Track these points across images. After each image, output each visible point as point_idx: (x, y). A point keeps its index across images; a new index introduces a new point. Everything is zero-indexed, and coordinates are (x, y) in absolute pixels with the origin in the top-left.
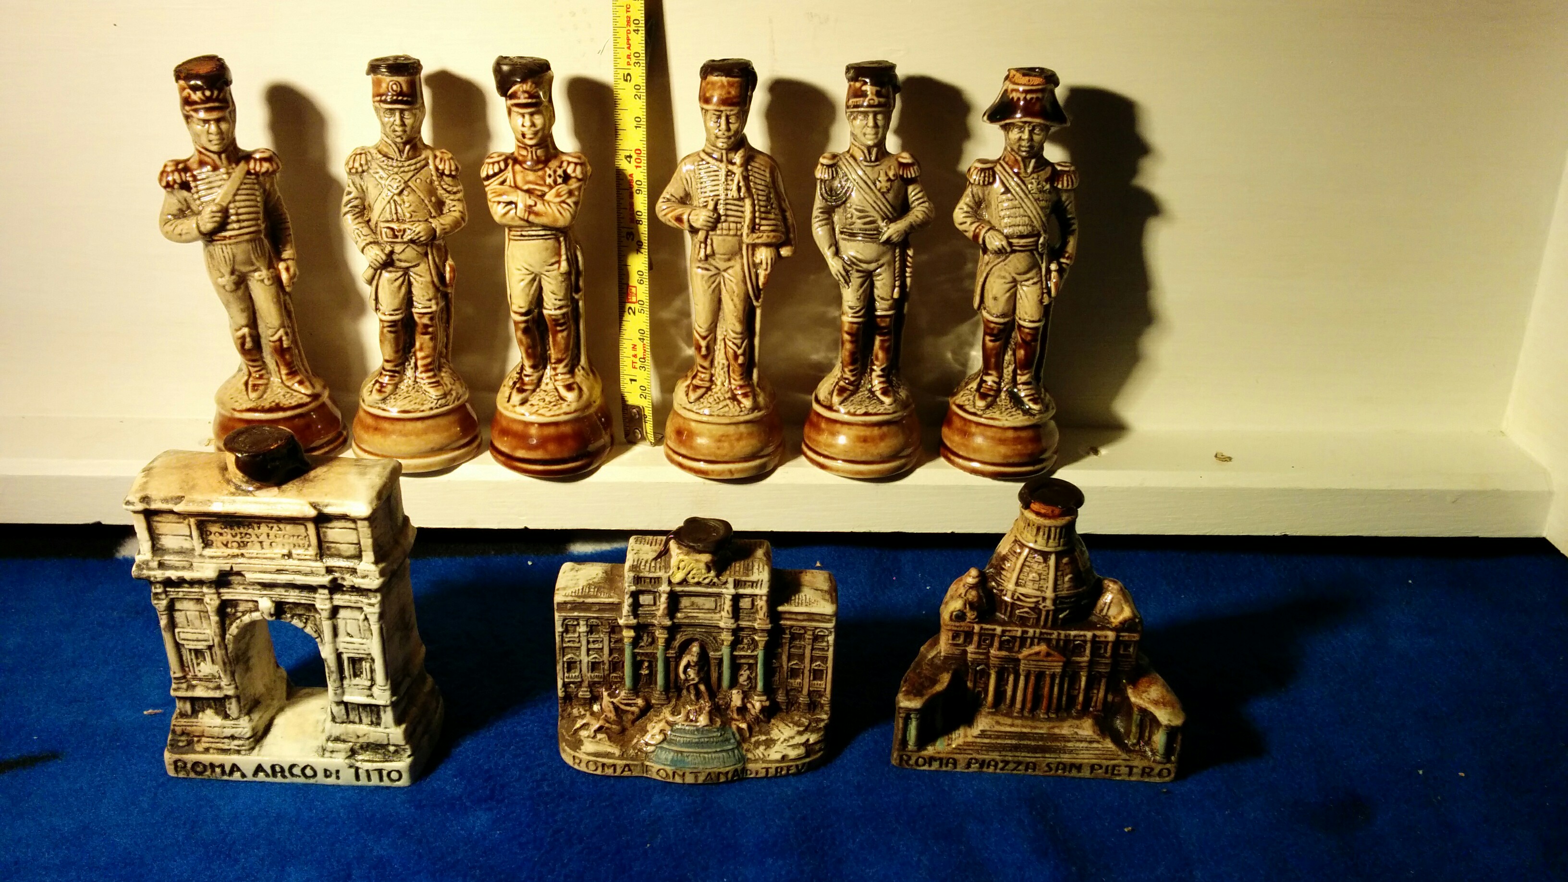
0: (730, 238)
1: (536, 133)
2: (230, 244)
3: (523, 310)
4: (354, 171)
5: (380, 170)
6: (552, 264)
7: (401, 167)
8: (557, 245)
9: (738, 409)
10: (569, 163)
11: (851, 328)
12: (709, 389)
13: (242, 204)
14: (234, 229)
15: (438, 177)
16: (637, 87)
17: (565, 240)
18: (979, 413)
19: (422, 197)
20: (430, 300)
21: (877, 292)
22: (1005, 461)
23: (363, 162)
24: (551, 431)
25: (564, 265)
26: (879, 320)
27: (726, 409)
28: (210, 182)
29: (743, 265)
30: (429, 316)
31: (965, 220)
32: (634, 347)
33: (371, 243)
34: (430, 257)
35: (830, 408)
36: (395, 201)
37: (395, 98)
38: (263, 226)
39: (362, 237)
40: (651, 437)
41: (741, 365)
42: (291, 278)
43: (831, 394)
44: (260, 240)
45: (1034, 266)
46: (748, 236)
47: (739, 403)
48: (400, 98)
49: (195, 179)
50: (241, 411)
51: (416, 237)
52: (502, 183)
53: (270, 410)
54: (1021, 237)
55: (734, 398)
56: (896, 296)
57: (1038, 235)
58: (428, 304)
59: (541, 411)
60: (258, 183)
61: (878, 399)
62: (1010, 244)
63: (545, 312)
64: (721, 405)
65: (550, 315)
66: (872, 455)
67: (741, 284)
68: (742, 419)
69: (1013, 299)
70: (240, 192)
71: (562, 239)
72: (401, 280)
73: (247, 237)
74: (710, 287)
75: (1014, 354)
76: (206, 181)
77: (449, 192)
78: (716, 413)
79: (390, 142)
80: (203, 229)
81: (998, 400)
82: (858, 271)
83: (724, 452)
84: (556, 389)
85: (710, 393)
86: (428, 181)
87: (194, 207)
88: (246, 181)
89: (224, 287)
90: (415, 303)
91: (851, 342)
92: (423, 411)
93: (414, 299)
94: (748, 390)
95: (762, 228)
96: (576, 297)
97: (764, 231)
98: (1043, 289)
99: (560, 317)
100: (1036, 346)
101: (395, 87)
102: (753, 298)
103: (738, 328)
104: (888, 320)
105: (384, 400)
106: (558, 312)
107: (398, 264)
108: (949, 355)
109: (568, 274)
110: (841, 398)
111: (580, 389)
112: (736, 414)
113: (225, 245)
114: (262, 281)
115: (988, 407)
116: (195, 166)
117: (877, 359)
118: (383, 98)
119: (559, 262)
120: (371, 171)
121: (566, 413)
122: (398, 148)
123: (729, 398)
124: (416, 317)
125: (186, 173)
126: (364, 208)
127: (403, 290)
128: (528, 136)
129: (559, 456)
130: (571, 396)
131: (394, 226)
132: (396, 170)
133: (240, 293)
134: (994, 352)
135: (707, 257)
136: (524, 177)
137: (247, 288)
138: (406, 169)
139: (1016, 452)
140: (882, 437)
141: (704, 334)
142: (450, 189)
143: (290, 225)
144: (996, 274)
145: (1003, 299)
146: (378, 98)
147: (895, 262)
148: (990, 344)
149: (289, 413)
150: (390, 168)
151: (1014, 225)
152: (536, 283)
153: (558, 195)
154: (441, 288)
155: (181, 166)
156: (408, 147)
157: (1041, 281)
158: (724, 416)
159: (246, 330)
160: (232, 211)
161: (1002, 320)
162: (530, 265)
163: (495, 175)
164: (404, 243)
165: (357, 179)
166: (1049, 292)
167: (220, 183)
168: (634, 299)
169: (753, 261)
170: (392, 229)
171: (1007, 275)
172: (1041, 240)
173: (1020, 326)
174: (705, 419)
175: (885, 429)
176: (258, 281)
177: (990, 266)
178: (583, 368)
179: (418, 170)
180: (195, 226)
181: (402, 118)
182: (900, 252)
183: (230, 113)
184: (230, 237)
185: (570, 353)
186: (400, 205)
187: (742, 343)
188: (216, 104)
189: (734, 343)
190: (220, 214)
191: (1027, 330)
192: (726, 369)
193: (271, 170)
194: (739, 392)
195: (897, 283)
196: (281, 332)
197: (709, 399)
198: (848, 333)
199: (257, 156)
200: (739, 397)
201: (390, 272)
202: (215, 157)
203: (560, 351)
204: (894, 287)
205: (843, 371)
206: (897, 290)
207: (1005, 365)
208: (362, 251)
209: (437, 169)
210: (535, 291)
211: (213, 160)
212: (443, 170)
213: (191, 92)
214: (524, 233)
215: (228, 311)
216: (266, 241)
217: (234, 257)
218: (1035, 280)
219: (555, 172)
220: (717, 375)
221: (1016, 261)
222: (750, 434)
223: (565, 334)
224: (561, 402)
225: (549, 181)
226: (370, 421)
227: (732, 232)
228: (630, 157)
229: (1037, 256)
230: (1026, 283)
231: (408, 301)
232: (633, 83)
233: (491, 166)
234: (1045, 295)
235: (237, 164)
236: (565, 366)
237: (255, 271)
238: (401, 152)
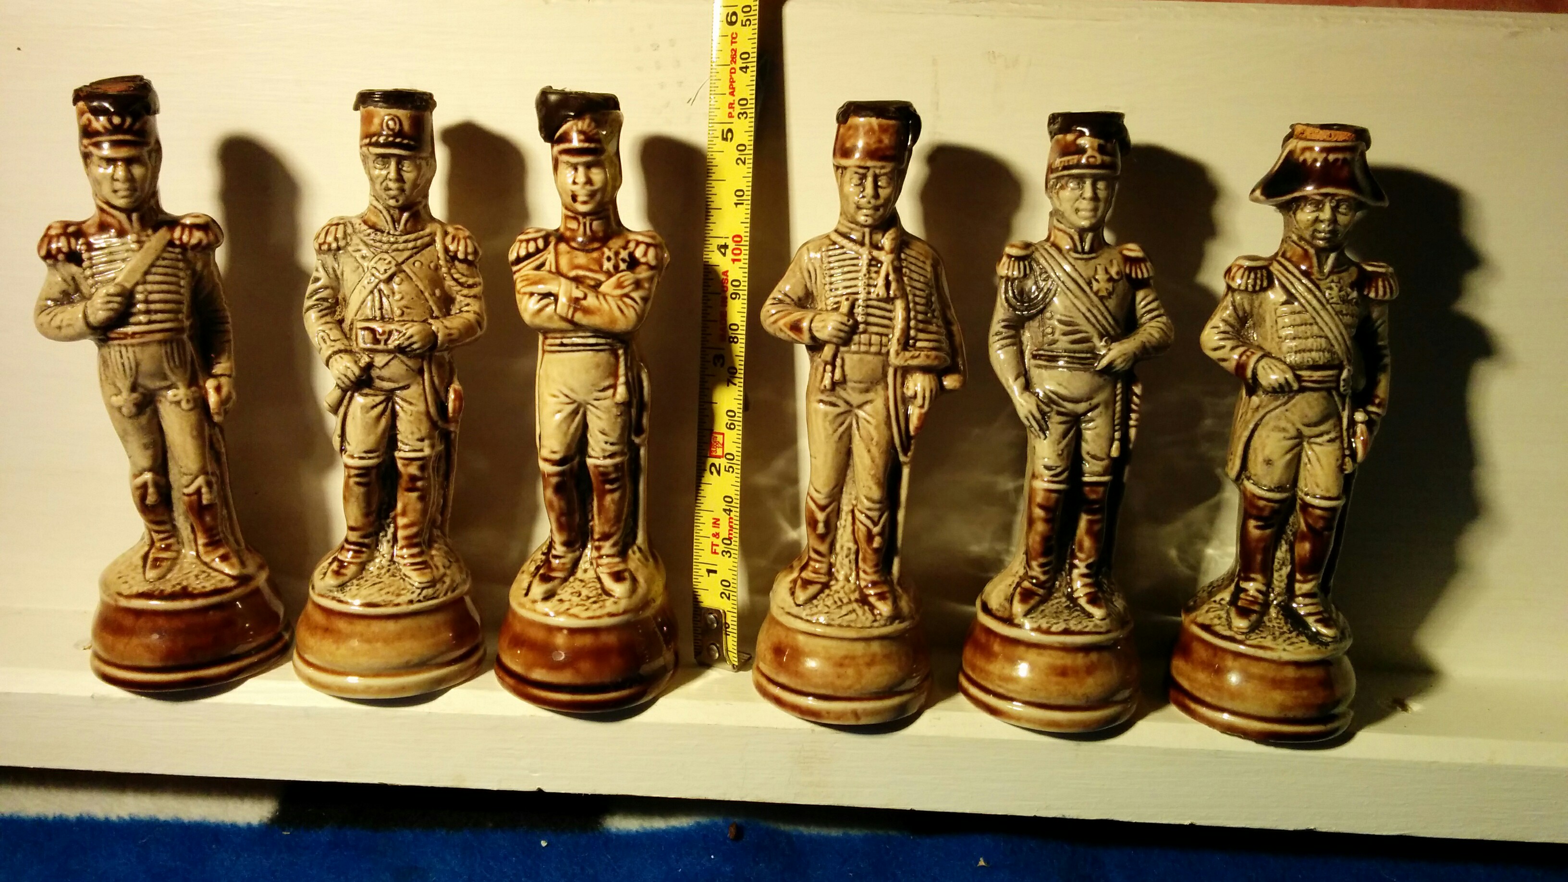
0: (869, 358)
1: (592, 195)
2: (133, 345)
3: (557, 457)
4: (325, 247)
5: (362, 246)
6: (604, 389)
7: (393, 243)
8: (612, 360)
9: (871, 617)
10: (638, 243)
11: (1048, 499)
12: (826, 586)
13: (156, 287)
14: (139, 323)
15: (447, 261)
16: (741, 148)
17: (625, 353)
18: (1239, 637)
19: (421, 287)
20: (422, 440)
21: (1085, 447)
22: (1282, 715)
23: (340, 235)
24: (586, 641)
25: (621, 390)
26: (1087, 489)
27: (853, 616)
28: (111, 253)
29: (887, 399)
30: (419, 463)
31: (1222, 343)
32: (716, 523)
33: (340, 351)
34: (426, 376)
35: (1009, 621)
36: (380, 291)
37: (391, 139)
38: (187, 323)
39: (329, 342)
40: (733, 657)
41: (876, 551)
42: (223, 403)
43: (1010, 600)
44: (181, 344)
45: (1330, 415)
46: (898, 354)
47: (872, 608)
48: (398, 140)
49: (90, 247)
50: (129, 597)
51: (406, 343)
52: (539, 268)
53: (172, 596)
54: (1315, 367)
55: (864, 600)
56: (1115, 453)
57: (1340, 368)
58: (419, 445)
59: (573, 611)
60: (185, 260)
61: (1083, 610)
62: (1298, 378)
63: (590, 461)
64: (844, 610)
65: (597, 466)
66: (1075, 696)
67: (883, 427)
68: (876, 632)
69: (1295, 465)
70: (154, 270)
71: (621, 352)
72: (381, 408)
73: (159, 336)
74: (835, 431)
75: (1291, 550)
76: (106, 251)
77: (461, 284)
78: (837, 622)
79: (380, 207)
80: (92, 319)
81: (1266, 619)
82: (1059, 413)
83: (848, 682)
84: (599, 579)
85: (827, 591)
86: (432, 265)
87: (85, 289)
88: (166, 255)
89: (120, 409)
90: (400, 444)
91: (1046, 521)
92: (398, 605)
93: (399, 437)
94: (885, 589)
95: (919, 344)
96: (637, 441)
97: (921, 349)
98: (1343, 449)
99: (611, 469)
100: (1330, 537)
101: (391, 123)
102: (899, 450)
103: (876, 494)
104: (1101, 489)
105: (342, 587)
106: (609, 462)
107: (378, 383)
108: (1173, 553)
109: (626, 406)
110: (1027, 607)
111: (634, 580)
112: (868, 624)
113: (125, 346)
114: (178, 403)
115: (1253, 629)
116: (92, 230)
117: (1081, 549)
118: (374, 139)
119: (614, 386)
120: (350, 249)
121: (611, 615)
122: (392, 217)
123: (857, 601)
124: (400, 463)
125: (77, 239)
126: (337, 303)
127: (383, 422)
128: (581, 198)
129: (596, 680)
130: (619, 589)
131: (378, 327)
132: (385, 247)
133: (143, 420)
134: (1262, 545)
135: (834, 384)
136: (571, 261)
137: (156, 413)
138: (401, 247)
139: (1300, 701)
140: (1090, 670)
141: (823, 502)
142: (463, 280)
143: (229, 327)
144: (1272, 424)
145: (1281, 463)
146: (367, 141)
147: (1115, 402)
148: (1254, 532)
149: (200, 602)
150: (378, 244)
151: (1304, 351)
152: (578, 418)
153: (620, 285)
154: (440, 423)
155: (71, 229)
156: (406, 215)
157: (1341, 437)
158: (849, 626)
159: (148, 476)
160: (139, 297)
161: (1277, 496)
162: (572, 390)
163: (529, 256)
164: (389, 352)
165: (329, 259)
166: (1353, 454)
167: (126, 255)
168: (719, 452)
169: (903, 393)
170: (373, 331)
171: (1289, 426)
172: (1345, 374)
173: (1306, 506)
174: (819, 630)
175: (1094, 656)
176: (171, 403)
177: (1262, 412)
178: (640, 549)
179: (419, 250)
180: (80, 316)
181: (399, 171)
182: (1123, 387)
183: (150, 153)
184: (133, 335)
185: (622, 524)
186: (388, 297)
187: (880, 517)
188: (128, 137)
189: (868, 517)
190: (118, 299)
191: (1318, 512)
192: (853, 557)
193: (205, 242)
194: (872, 592)
195: (1117, 435)
196: (200, 481)
197: (826, 600)
198: (1041, 506)
199: (188, 221)
200: (872, 600)
201: (366, 395)
202: (122, 217)
203: (607, 521)
204: (1112, 440)
205: (1028, 564)
206: (1116, 444)
207: (1276, 565)
208: (327, 365)
209: (446, 250)
210: (577, 429)
211: (120, 222)
212: (456, 252)
213: (92, 118)
214: (565, 341)
215: (126, 447)
216: (190, 347)
217: (137, 365)
218: (1332, 435)
219: (617, 254)
220: (838, 565)
221: (1304, 404)
222: (887, 657)
223: (616, 495)
224: (604, 597)
225: (608, 266)
226: (319, 618)
227: (873, 349)
228: (726, 247)
229: (1336, 398)
230: (1318, 440)
231: (390, 439)
232: (737, 140)
233: (524, 245)
234: (1347, 459)
235: (155, 230)
236: (614, 545)
237: (169, 388)
238: (395, 221)
